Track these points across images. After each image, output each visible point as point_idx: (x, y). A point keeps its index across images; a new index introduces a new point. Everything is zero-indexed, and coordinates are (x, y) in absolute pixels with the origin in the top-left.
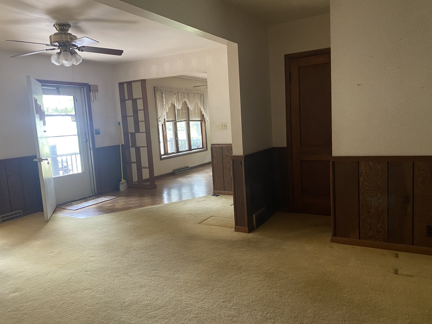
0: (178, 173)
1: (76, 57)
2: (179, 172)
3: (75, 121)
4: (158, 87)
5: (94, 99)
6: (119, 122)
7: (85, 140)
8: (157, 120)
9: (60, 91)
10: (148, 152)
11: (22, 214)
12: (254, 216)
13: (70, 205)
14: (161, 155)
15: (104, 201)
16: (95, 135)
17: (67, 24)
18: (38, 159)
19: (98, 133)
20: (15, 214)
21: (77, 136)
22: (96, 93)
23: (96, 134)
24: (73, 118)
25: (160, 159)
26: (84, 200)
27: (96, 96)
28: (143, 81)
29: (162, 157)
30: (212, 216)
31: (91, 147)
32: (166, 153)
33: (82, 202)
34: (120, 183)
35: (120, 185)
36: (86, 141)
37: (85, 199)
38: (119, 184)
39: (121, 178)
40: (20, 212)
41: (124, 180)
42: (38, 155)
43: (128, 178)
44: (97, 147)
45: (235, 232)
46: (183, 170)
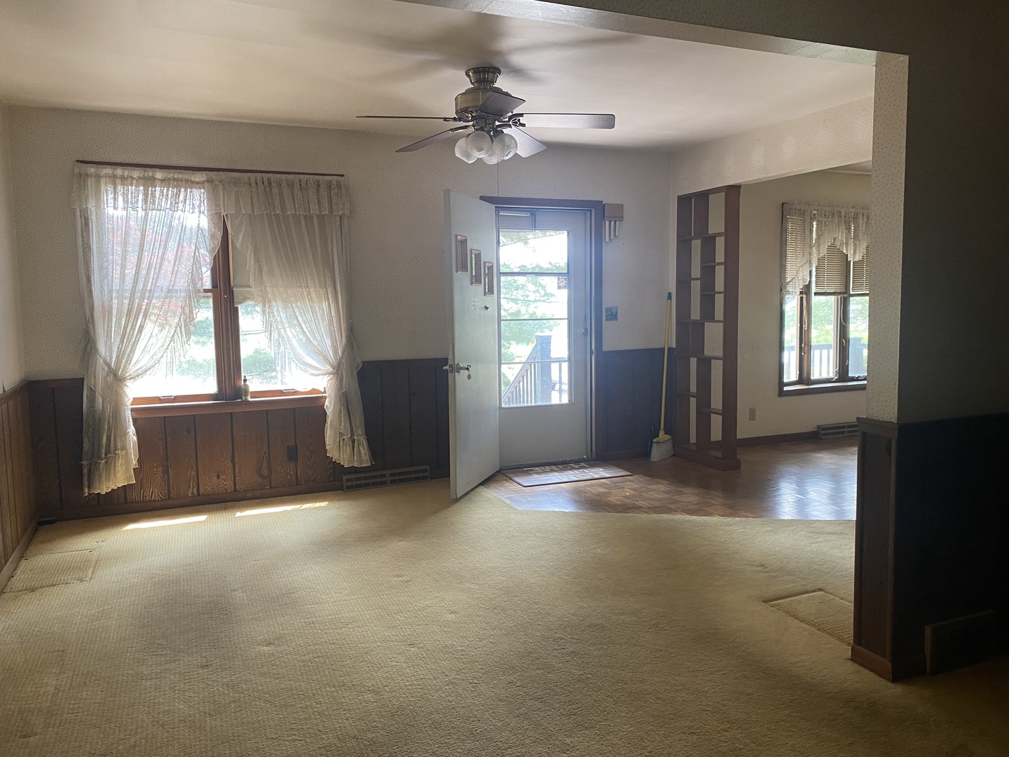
0: (831, 436)
1: (502, 142)
2: (834, 433)
3: (564, 287)
4: (793, 204)
5: (612, 237)
6: (670, 294)
7: (583, 330)
8: (781, 290)
9: (537, 219)
10: (723, 373)
11: (427, 474)
12: (928, 630)
13: (528, 473)
14: (782, 384)
15: (596, 476)
16: (605, 323)
17: (488, 66)
18: (451, 366)
19: (613, 316)
20: (418, 472)
21: (566, 320)
22: (617, 223)
23: (607, 320)
24: (562, 282)
25: (777, 392)
26: (560, 467)
27: (617, 229)
28: (733, 192)
29: (786, 389)
30: (820, 590)
31: (593, 348)
32: (804, 378)
33: (552, 471)
34: (654, 440)
35: (654, 445)
36: (585, 334)
37: (563, 464)
38: (652, 442)
39: (660, 429)
40: (425, 471)
41: (665, 434)
42: (450, 357)
43: (677, 431)
44: (605, 348)
45: (850, 663)
46: (849, 432)
